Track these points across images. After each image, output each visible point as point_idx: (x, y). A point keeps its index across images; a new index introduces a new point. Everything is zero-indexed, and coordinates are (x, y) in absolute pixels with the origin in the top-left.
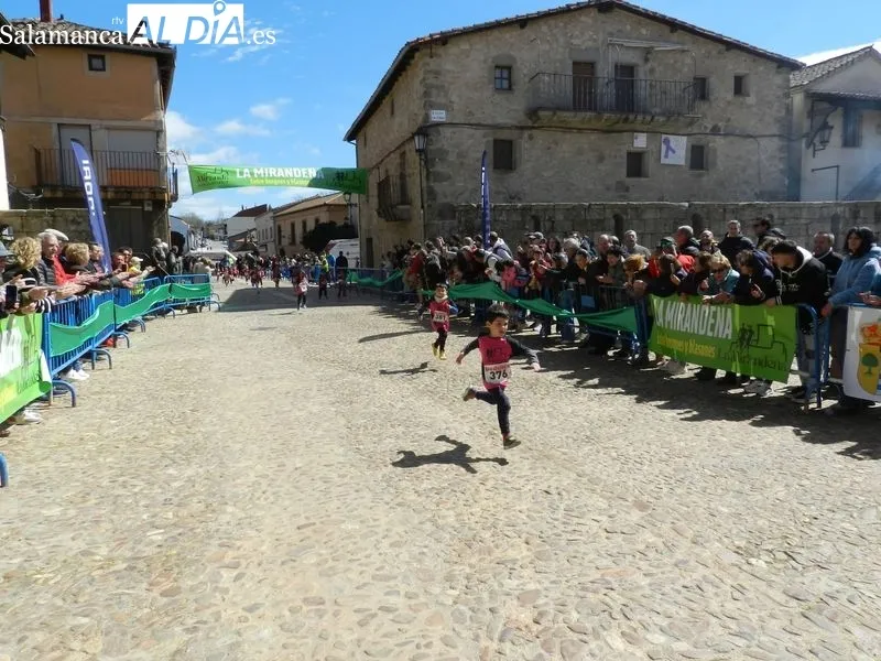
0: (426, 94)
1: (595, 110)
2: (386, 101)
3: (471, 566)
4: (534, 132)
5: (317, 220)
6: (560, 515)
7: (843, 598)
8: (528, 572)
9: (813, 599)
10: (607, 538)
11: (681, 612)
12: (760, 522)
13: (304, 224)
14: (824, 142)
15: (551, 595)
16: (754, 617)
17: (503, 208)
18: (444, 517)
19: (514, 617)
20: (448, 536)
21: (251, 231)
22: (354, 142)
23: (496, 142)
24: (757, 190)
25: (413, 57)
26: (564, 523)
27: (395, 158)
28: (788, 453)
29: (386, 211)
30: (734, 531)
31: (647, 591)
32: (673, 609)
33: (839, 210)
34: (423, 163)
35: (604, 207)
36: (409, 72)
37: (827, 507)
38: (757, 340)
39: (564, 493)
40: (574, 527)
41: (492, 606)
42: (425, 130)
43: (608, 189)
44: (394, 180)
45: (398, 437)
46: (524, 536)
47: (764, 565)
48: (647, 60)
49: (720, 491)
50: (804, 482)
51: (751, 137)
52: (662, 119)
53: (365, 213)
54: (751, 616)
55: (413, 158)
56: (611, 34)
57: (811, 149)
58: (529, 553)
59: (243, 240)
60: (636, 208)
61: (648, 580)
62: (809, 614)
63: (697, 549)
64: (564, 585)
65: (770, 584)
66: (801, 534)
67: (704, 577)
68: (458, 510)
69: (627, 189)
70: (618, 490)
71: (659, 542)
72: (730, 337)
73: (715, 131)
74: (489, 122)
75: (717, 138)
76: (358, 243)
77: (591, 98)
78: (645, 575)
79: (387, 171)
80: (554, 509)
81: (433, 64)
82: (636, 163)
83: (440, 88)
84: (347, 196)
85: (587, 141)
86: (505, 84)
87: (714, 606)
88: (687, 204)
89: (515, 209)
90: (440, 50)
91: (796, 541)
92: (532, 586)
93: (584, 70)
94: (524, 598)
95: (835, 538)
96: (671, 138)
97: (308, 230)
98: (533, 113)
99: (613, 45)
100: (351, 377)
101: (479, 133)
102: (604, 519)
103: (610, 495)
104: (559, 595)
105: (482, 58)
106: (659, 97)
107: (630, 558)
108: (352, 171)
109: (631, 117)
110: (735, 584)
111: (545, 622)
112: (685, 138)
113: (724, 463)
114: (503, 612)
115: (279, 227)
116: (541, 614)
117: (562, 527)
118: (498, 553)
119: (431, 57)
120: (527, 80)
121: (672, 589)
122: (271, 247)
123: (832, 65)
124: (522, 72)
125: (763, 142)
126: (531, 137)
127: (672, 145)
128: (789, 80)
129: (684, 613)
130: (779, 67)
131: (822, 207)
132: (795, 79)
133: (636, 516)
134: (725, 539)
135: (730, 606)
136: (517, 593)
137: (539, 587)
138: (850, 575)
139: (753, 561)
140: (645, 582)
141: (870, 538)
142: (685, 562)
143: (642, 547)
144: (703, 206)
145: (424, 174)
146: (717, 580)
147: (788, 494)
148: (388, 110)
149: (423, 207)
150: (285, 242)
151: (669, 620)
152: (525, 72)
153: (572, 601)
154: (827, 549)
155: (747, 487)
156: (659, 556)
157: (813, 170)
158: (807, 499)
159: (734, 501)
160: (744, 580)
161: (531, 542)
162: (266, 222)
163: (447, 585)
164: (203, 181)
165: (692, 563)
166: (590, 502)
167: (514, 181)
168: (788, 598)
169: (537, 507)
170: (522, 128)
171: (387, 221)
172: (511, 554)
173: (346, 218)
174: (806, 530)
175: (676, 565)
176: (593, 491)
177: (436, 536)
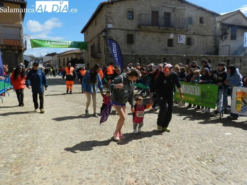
0: (106, 19)
1: (158, 26)
2: (94, 21)
3: (116, 165)
4: (140, 32)
5: (72, 58)
6: (144, 149)
7: (228, 173)
8: (133, 167)
9: (219, 174)
10: (158, 156)
11: (180, 178)
12: (205, 151)
13: (68, 59)
14: (226, 38)
15: (141, 173)
16: (202, 179)
17: (130, 55)
18: (108, 150)
19: (129, 181)
20: (109, 156)
21: (51, 61)
22: (84, 33)
23: (128, 35)
24: (206, 52)
25: (102, 8)
26: (145, 151)
27: (96, 39)
28: (213, 130)
29: (94, 55)
30: (197, 153)
31: (170, 172)
32: (178, 177)
33: (230, 58)
34: (105, 40)
35: (161, 56)
36: (101, 12)
37: (224, 146)
38: (207, 96)
39: (146, 142)
40: (148, 153)
41: (122, 177)
42: (106, 30)
43: (162, 50)
44: (96, 46)
45: (95, 125)
46: (133, 155)
47: (206, 164)
48: (174, 11)
49: (193, 141)
50: (218, 139)
51: (205, 36)
52: (178, 29)
53: (87, 56)
54: (201, 179)
55: (102, 39)
56: (163, 3)
57: (222, 40)
58: (134, 161)
59: (48, 64)
60: (170, 56)
61: (171, 168)
62: (218, 178)
63: (186, 159)
64: (145, 170)
65: (207, 169)
66: (217, 154)
67: (187, 167)
68: (113, 148)
69: (167, 50)
70: (163, 141)
71: (174, 157)
72: (199, 95)
73: (194, 34)
74: (126, 28)
75: (194, 36)
76: (85, 65)
77: (157, 22)
78: (170, 167)
79: (94, 43)
80: (143, 147)
81: (109, 10)
82: (170, 43)
83: (111, 17)
84: (81, 50)
85: (156, 35)
86: (131, 17)
87: (190, 176)
88: (185, 55)
89: (133, 55)
90: (111, 6)
91: (215, 156)
92: (135, 171)
93: (155, 14)
94: (132, 175)
95: (226, 155)
96: (181, 35)
97: (69, 60)
98: (139, 26)
99: (164, 6)
100: (81, 106)
101: (123, 32)
102: (158, 150)
103: (160, 143)
104: (143, 173)
105: (124, 9)
106: (177, 23)
107: (165, 162)
108: (83, 42)
109: (169, 28)
110: (197, 170)
111: (138, 182)
112: (185, 36)
113: (195, 133)
114: (125, 179)
115: (60, 60)
116: (137, 179)
117: (145, 153)
118: (124, 161)
119: (108, 8)
120: (138, 16)
121: (178, 171)
122: (57, 66)
123: (228, 15)
124: (136, 14)
125: (208, 37)
126: (139, 34)
127: (181, 37)
128: (215, 19)
129: (181, 178)
130: (213, 15)
131: (225, 57)
132: (217, 19)
133: (167, 149)
134: (194, 156)
135: (195, 176)
136: (130, 173)
137: (137, 171)
138: (231, 166)
139: (202, 162)
140: (169, 169)
141: (236, 155)
142: (182, 163)
143: (169, 158)
144: (190, 56)
145: (105, 44)
146: (191, 168)
147: (213, 142)
148: (95, 24)
149: (105, 54)
150: (62, 64)
151: (177, 181)
152: (137, 13)
153: (147, 175)
154: (224, 159)
155: (201, 140)
156: (174, 161)
157: (222, 46)
158: (219, 144)
159: (197, 144)
160: (199, 168)
161: (135, 157)
162: (55, 58)
163: (108, 171)
164: (35, 45)
165: (184, 163)
166: (153, 145)
167: (133, 47)
168: (212, 173)
169: (137, 146)
170: (136, 31)
171: (94, 58)
172: (129, 161)
173: (81, 57)
174: (218, 153)
175: (179, 164)
176: (155, 141)
177: (105, 156)
